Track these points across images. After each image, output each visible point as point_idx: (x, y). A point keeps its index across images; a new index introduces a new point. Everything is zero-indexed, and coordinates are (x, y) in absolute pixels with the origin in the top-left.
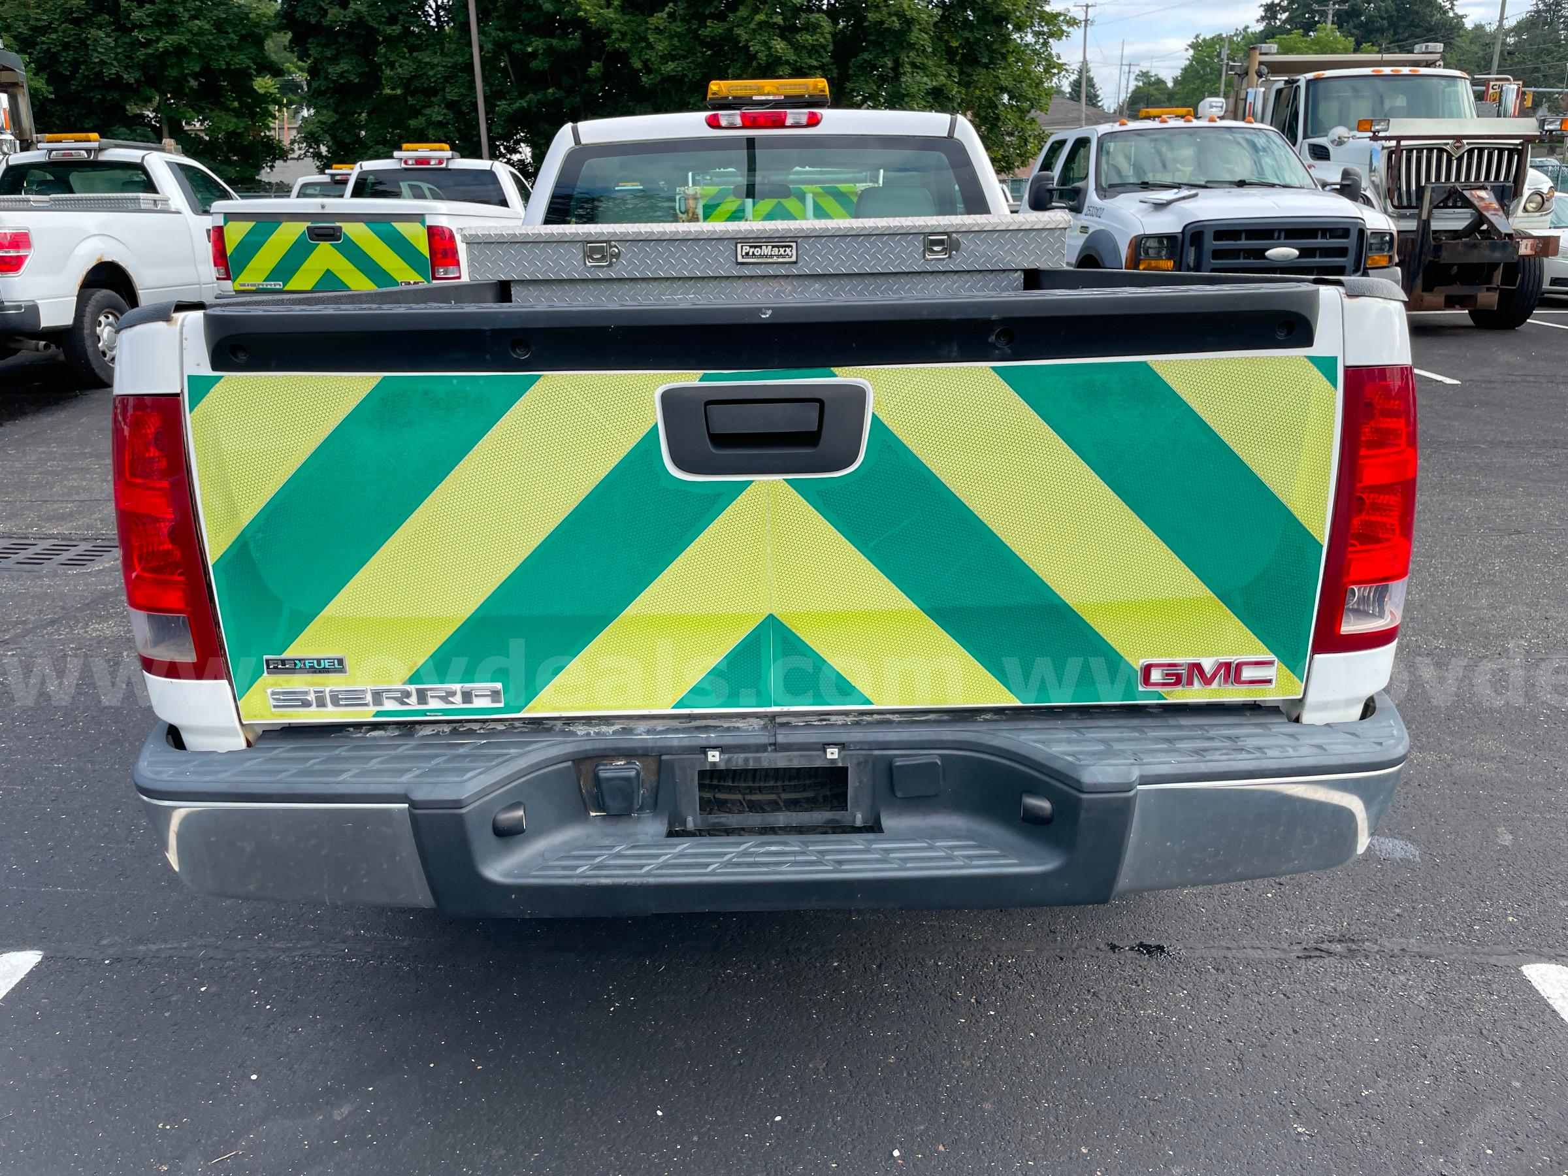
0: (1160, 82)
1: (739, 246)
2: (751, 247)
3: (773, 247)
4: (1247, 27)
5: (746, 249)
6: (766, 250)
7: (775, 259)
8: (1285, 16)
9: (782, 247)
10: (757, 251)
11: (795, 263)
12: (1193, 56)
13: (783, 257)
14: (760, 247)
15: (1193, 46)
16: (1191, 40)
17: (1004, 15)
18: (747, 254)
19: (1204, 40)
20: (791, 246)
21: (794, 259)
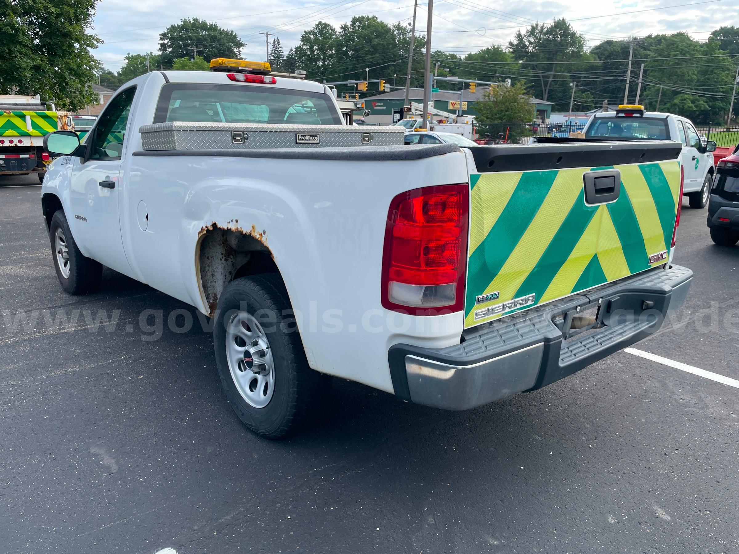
0: (110, 73)
1: (297, 135)
2: (302, 136)
3: (310, 136)
4: (151, 53)
5: (300, 137)
6: (308, 138)
7: (311, 142)
8: (170, 50)
9: (314, 136)
10: (304, 138)
11: (319, 143)
12: (128, 63)
13: (314, 140)
14: (305, 136)
15: (127, 58)
16: (126, 55)
17: (69, 33)
18: (301, 139)
19: (132, 56)
20: (317, 136)
21: (318, 142)
